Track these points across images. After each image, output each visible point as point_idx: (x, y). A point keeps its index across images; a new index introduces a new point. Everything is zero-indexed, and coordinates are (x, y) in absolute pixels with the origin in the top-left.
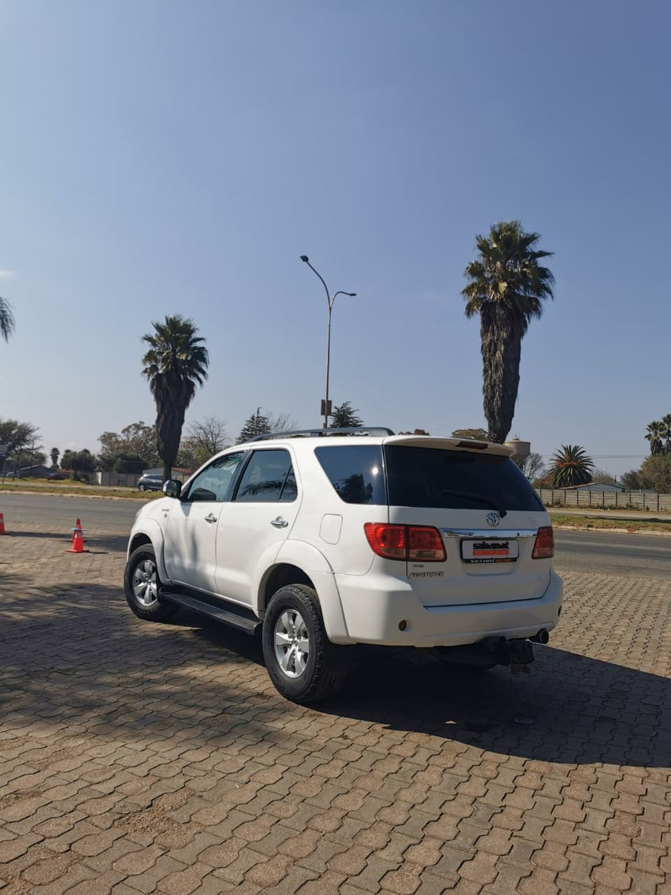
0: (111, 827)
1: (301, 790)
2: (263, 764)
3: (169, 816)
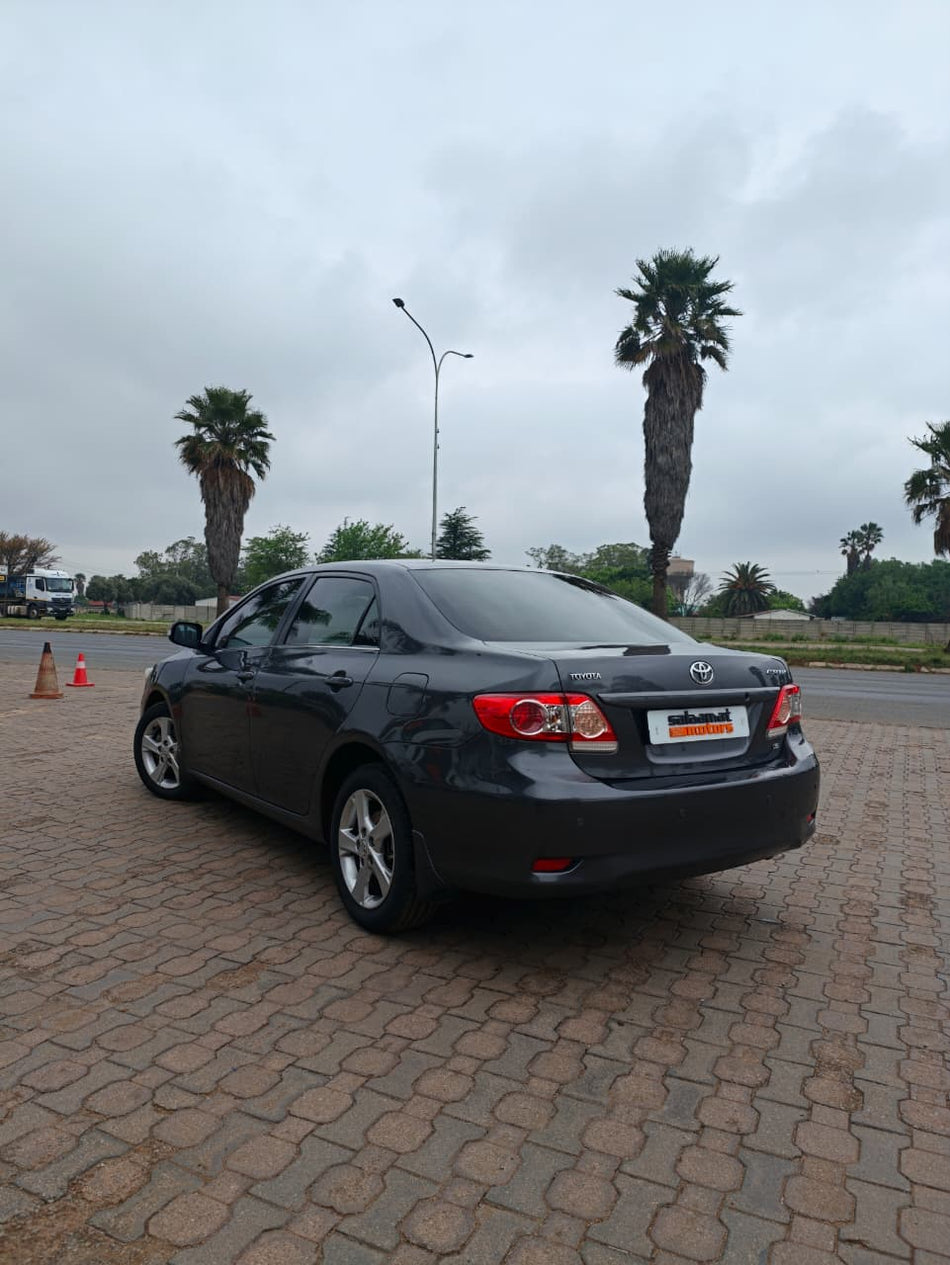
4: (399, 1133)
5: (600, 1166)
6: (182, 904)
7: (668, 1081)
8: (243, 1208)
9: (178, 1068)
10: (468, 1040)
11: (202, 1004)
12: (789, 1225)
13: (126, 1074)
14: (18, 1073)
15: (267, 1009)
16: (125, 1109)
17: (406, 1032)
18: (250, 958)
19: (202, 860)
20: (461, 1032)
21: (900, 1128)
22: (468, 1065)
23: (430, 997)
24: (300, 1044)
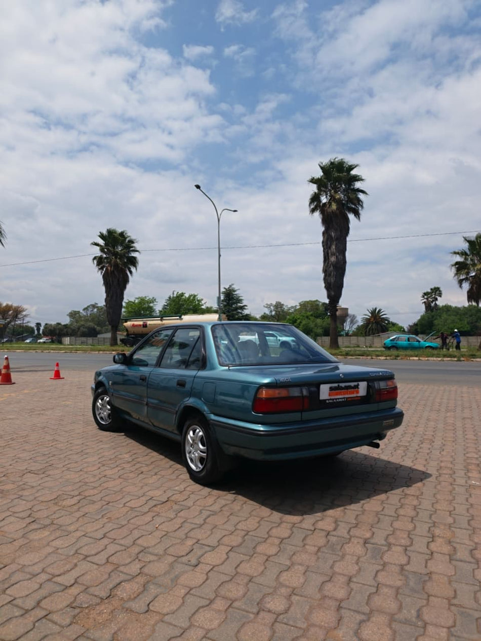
0: (70, 624)
1: (246, 568)
2: (209, 546)
3: (127, 606)
4: (250, 568)
5: (343, 579)
6: (128, 477)
7: (367, 545)
8: (188, 599)
9: (145, 545)
10: (274, 531)
11: (149, 519)
12: (428, 600)
13: (123, 548)
14: (75, 549)
15: (179, 521)
16: (127, 562)
17: (245, 528)
18: (166, 499)
19: (134, 457)
20: (270, 528)
21: (472, 560)
22: (277, 541)
23: (254, 513)
24: (198, 534)
